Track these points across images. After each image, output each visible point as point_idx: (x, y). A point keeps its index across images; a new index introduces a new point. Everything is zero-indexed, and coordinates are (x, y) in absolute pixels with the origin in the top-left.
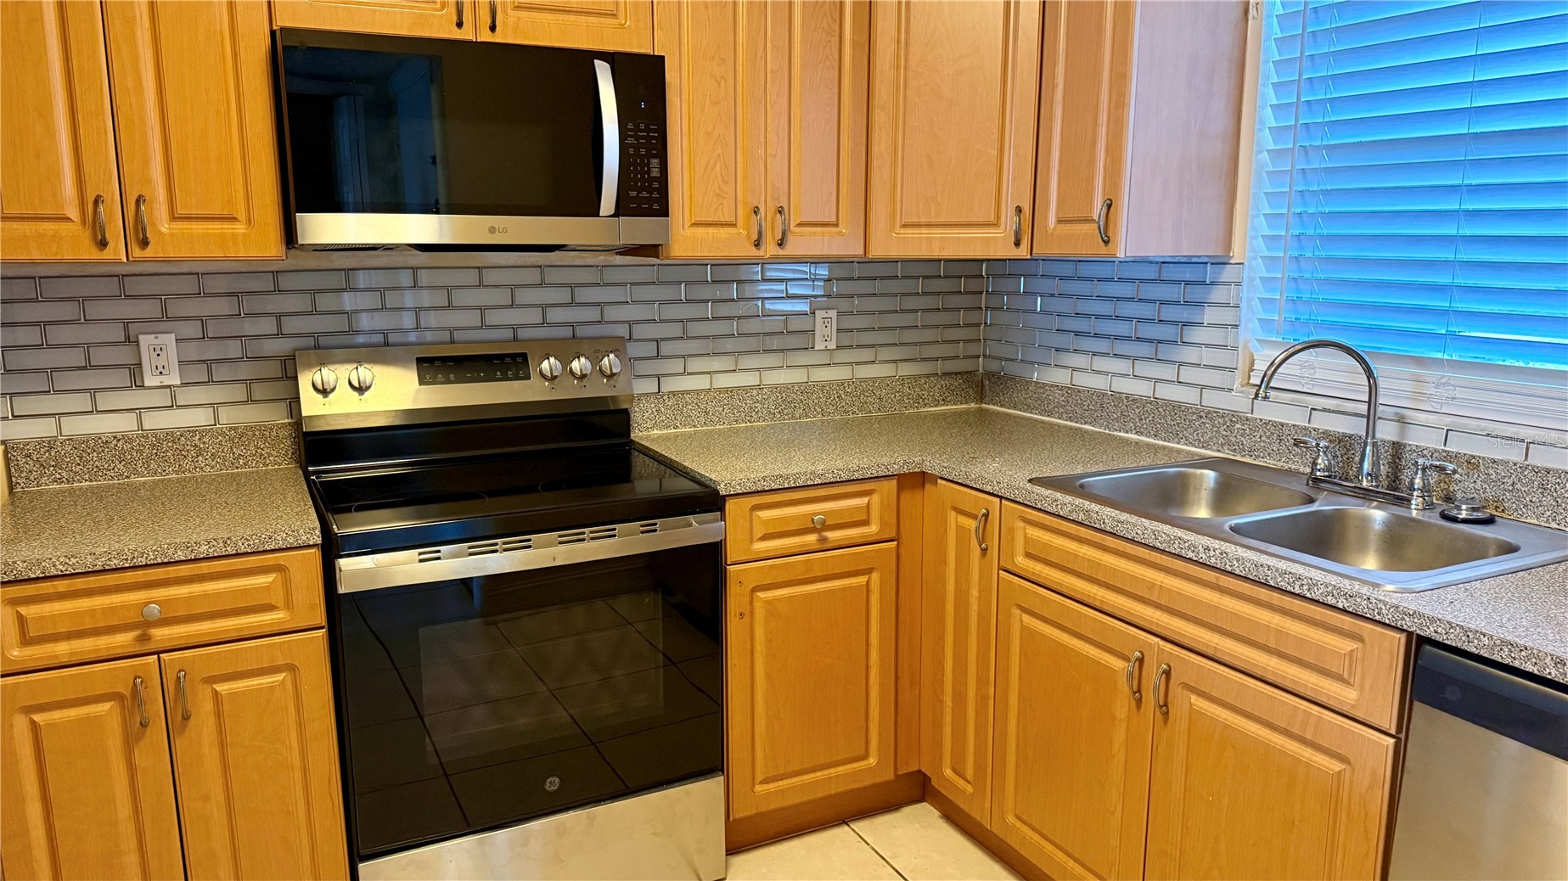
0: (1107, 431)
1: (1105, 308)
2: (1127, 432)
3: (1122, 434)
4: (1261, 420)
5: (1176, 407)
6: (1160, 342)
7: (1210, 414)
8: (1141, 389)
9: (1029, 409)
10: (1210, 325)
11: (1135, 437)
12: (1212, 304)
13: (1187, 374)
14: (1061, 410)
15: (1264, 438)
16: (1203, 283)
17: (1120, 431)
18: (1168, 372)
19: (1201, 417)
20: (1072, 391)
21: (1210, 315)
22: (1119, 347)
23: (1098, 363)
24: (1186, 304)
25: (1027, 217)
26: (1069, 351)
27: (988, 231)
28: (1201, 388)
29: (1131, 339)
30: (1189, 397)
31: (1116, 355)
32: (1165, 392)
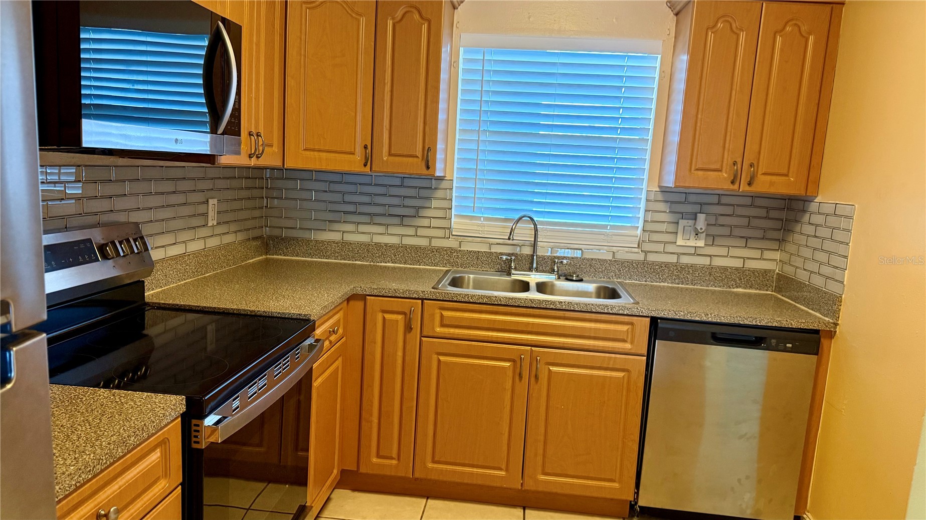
0: (372, 263)
1: (366, 199)
2: (386, 263)
3: (383, 264)
4: (467, 251)
5: (417, 249)
6: (403, 216)
7: (439, 250)
8: (394, 240)
9: (310, 255)
10: (435, 208)
11: (393, 265)
12: (436, 198)
13: (421, 232)
14: (337, 255)
15: (469, 259)
16: (431, 188)
17: (381, 263)
18: (411, 231)
19: (433, 252)
20: (344, 244)
21: (435, 203)
22: (377, 220)
23: (362, 228)
24: (420, 198)
25: (369, 150)
26: (339, 222)
27: (351, 156)
28: (430, 238)
29: (384, 215)
30: (423, 242)
31: (374, 224)
32: (408, 241)
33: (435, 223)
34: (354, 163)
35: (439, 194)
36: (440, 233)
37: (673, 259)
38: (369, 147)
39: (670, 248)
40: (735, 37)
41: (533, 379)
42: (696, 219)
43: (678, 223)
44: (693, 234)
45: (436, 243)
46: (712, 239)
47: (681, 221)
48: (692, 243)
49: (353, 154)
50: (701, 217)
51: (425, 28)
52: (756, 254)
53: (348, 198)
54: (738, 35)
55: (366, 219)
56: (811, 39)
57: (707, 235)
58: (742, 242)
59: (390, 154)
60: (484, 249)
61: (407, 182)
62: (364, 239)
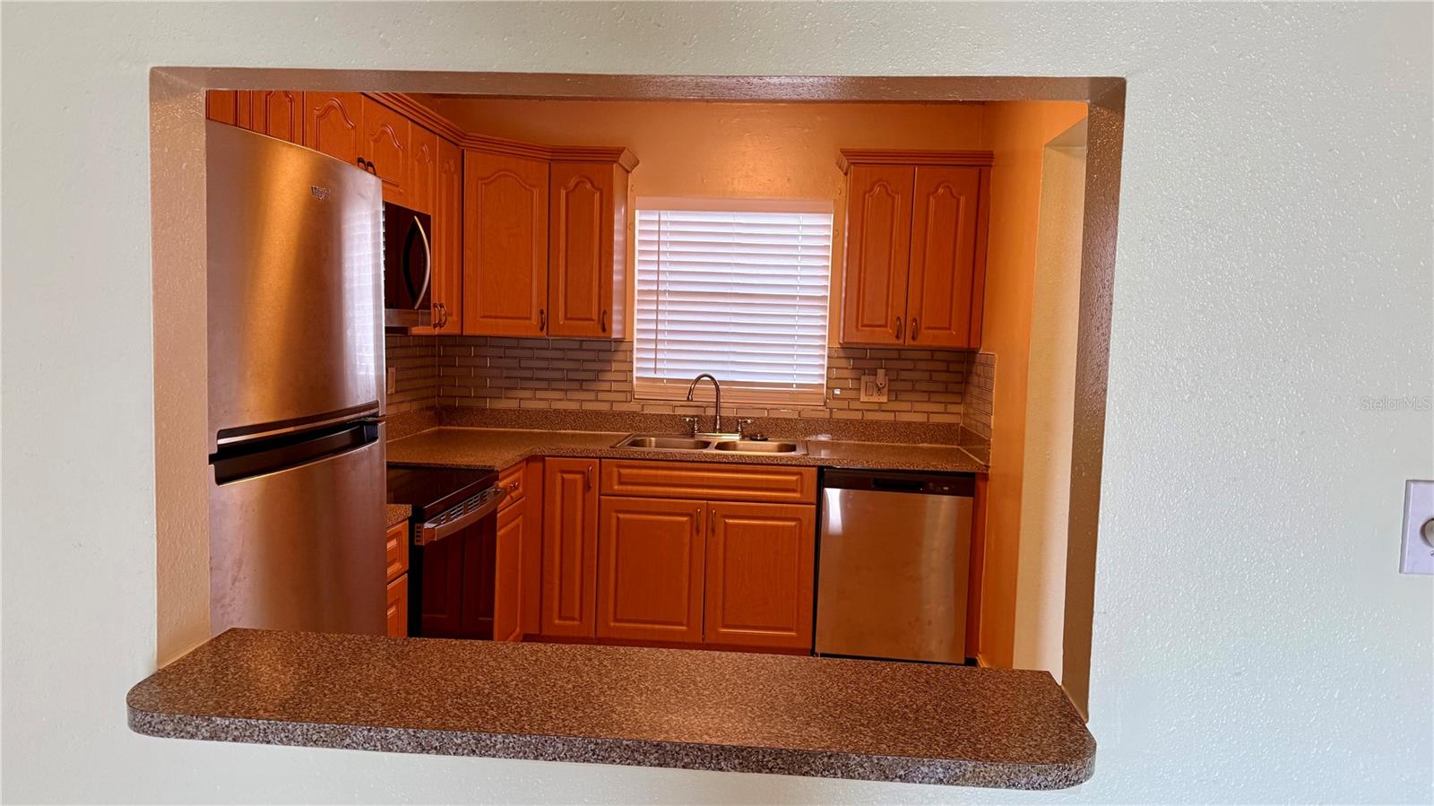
0: (552, 431)
2: (565, 430)
4: (650, 414)
7: (621, 414)
10: (615, 371)
11: (572, 431)
12: (615, 361)
14: (513, 423)
15: (652, 422)
17: (561, 430)
19: (615, 416)
20: (521, 411)
21: (615, 366)
22: (555, 385)
23: (540, 394)
24: (600, 361)
25: (545, 315)
26: (516, 389)
27: (527, 321)
28: (612, 402)
29: (563, 380)
30: (605, 407)
31: (553, 390)
32: (589, 406)
33: (615, 386)
34: (530, 327)
35: (620, 356)
36: (621, 397)
37: (858, 416)
38: (545, 312)
39: (855, 405)
40: (890, 200)
41: (709, 532)
42: (876, 375)
43: (860, 379)
44: (876, 390)
45: (617, 407)
46: (895, 394)
47: (863, 377)
48: (875, 399)
49: (530, 319)
50: (881, 372)
51: (597, 196)
52: (940, 408)
53: (524, 364)
54: (893, 198)
55: (544, 384)
56: (962, 199)
57: (889, 391)
58: (925, 397)
59: (566, 318)
60: (667, 411)
61: (585, 346)
62: (543, 405)
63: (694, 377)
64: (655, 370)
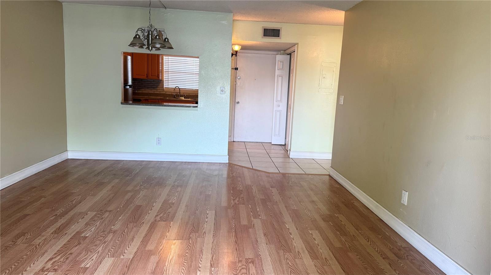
1: (147, 84)
5: (157, 94)
6: (154, 87)
7: (162, 94)
8: (153, 92)
13: (158, 90)
16: (159, 81)
20: (142, 93)
21: (160, 85)
22: (149, 88)
23: (146, 90)
24: (157, 84)
25: (147, 75)
28: (160, 92)
30: (159, 93)
32: (155, 92)
33: (160, 89)
34: (145, 77)
35: (161, 83)
36: (162, 91)
49: (144, 75)
53: (143, 84)
55: (147, 88)
59: (151, 76)
60: (170, 93)
61: (155, 81)
62: (147, 92)
63: (175, 87)
64: (168, 86)
